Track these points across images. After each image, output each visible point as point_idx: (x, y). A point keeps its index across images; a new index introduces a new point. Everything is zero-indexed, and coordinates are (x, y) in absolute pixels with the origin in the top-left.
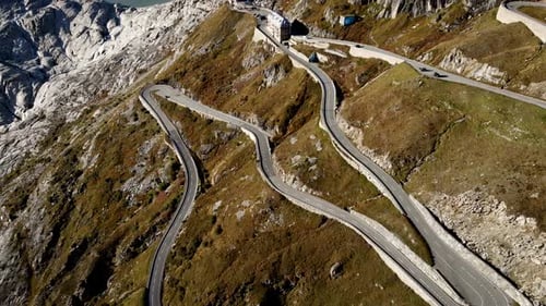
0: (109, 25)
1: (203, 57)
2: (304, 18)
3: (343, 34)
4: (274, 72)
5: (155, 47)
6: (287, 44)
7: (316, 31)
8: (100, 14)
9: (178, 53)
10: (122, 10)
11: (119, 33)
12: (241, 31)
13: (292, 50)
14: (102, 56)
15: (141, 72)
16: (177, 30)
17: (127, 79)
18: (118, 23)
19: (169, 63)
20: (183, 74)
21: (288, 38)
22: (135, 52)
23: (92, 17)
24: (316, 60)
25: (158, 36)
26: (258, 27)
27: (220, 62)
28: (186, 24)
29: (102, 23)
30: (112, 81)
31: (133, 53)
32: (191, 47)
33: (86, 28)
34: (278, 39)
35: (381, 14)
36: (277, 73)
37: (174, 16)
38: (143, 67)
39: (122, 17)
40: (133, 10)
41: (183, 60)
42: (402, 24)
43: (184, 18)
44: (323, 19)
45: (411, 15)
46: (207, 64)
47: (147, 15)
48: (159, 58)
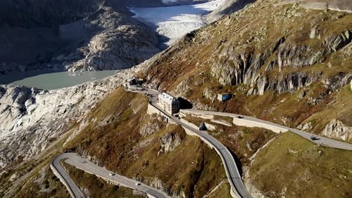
0: (27, 103)
1: (105, 127)
2: (188, 96)
3: (222, 106)
4: (170, 139)
5: (63, 120)
6: (177, 116)
7: (199, 105)
8: (20, 95)
9: (83, 125)
10: (37, 92)
11: (34, 110)
12: (136, 106)
13: (183, 121)
14: (20, 127)
15: (51, 140)
16: (81, 106)
17: (40, 147)
18: (34, 101)
19: (76, 133)
20: (88, 143)
21: (178, 111)
22: (47, 124)
23: (14, 98)
24: (204, 128)
25: (65, 111)
26: (151, 103)
27: (120, 131)
28: (88, 101)
29: (22, 102)
30: (27, 148)
31: (45, 124)
32: (94, 120)
33: (9, 106)
34: (170, 113)
35: (250, 92)
36: (173, 140)
37: (79, 96)
38: (52, 136)
39: (38, 97)
40: (46, 92)
41: (88, 131)
42: (270, 99)
43: (87, 97)
44: (204, 97)
45: (277, 92)
46: (110, 134)
47: (57, 95)
48: (66, 128)
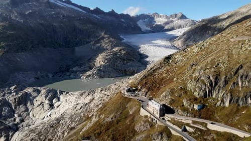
0: (54, 101)
1: (111, 123)
2: (171, 104)
4: (160, 137)
5: (79, 114)
6: (163, 119)
7: (180, 112)
8: (50, 95)
9: (94, 119)
10: (61, 93)
11: (59, 105)
12: (131, 108)
13: (168, 123)
14: (49, 118)
15: (71, 129)
16: (92, 105)
17: (63, 133)
18: (59, 100)
19: (89, 125)
20: (99, 134)
21: (164, 115)
22: (68, 117)
23: (46, 97)
24: (185, 130)
25: (81, 108)
26: (142, 107)
27: (121, 127)
28: (96, 101)
29: (51, 100)
30: (54, 133)
31: (67, 117)
32: (102, 117)
33: (42, 102)
34: (158, 116)
35: (218, 104)
36: (162, 138)
37: (90, 97)
38: (72, 126)
39: (61, 97)
40: (67, 93)
41: (98, 124)
42: (235, 110)
43: (96, 99)
44: (183, 105)
45: (239, 105)
46: (114, 128)
47: (75, 96)
48: (81, 121)
